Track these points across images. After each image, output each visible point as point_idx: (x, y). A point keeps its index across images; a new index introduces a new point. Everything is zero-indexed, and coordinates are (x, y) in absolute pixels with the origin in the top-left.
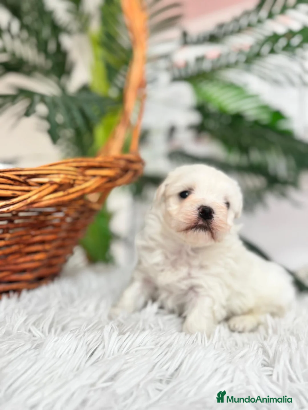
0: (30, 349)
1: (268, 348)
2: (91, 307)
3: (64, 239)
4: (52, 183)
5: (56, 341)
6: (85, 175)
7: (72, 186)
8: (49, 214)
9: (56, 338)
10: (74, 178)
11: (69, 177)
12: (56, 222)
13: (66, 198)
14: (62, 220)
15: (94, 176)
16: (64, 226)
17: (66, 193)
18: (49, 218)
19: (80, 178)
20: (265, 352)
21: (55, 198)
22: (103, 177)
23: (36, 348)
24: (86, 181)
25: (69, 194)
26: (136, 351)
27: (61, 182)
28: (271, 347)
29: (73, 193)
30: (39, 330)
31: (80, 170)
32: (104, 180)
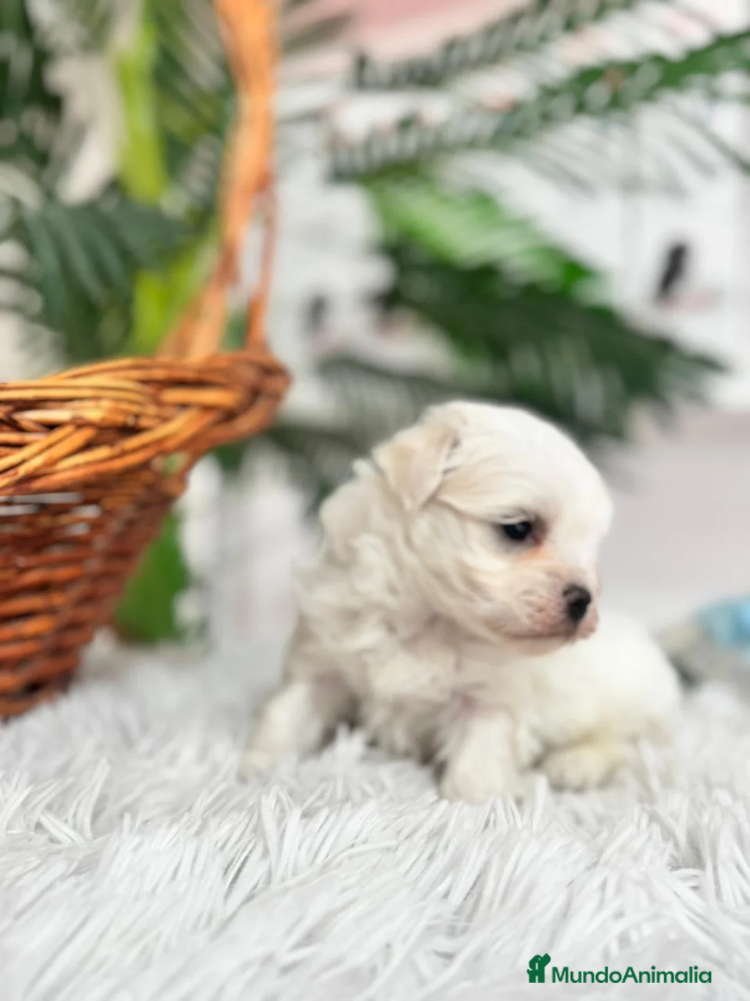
0: (63, 878)
1: (670, 821)
2: (188, 753)
3: (96, 578)
4: (79, 424)
5: (136, 849)
6: (159, 403)
7: (129, 430)
8: (64, 509)
9: (137, 840)
10: (135, 409)
11: (124, 406)
12: (80, 530)
13: (118, 464)
14: (96, 526)
15: (184, 406)
16: (101, 543)
17: (116, 450)
18: (64, 519)
19: (152, 410)
20: (668, 834)
21: (88, 464)
22: (207, 408)
23: (77, 872)
24: (165, 420)
25: (124, 453)
26: (350, 857)
27: (103, 419)
28: (677, 819)
29: (134, 450)
30: (66, 821)
31: (148, 389)
32: (209, 418)
